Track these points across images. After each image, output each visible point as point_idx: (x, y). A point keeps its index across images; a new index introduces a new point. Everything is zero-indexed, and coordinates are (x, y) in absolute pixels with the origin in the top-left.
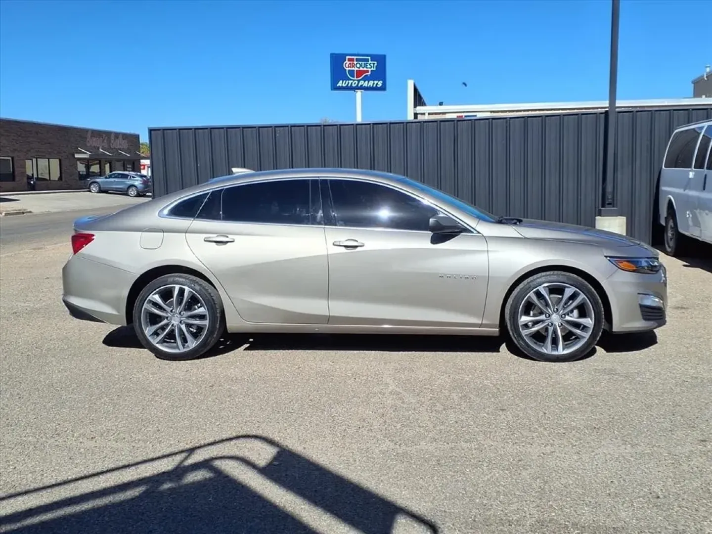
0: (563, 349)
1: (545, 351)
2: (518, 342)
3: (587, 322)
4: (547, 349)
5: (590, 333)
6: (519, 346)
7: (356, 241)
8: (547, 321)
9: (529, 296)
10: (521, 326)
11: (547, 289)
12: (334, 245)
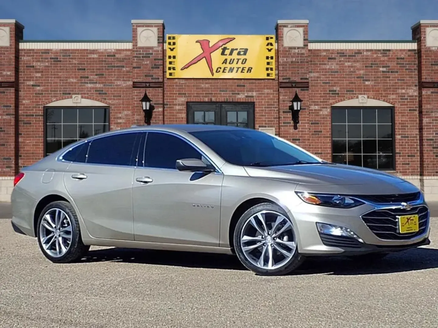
0: (272, 265)
1: (259, 266)
2: (240, 257)
3: (292, 245)
4: (260, 264)
5: (293, 254)
6: (240, 259)
7: (149, 178)
8: (262, 241)
9: (250, 220)
10: (243, 243)
11: (264, 215)
12: (137, 181)
